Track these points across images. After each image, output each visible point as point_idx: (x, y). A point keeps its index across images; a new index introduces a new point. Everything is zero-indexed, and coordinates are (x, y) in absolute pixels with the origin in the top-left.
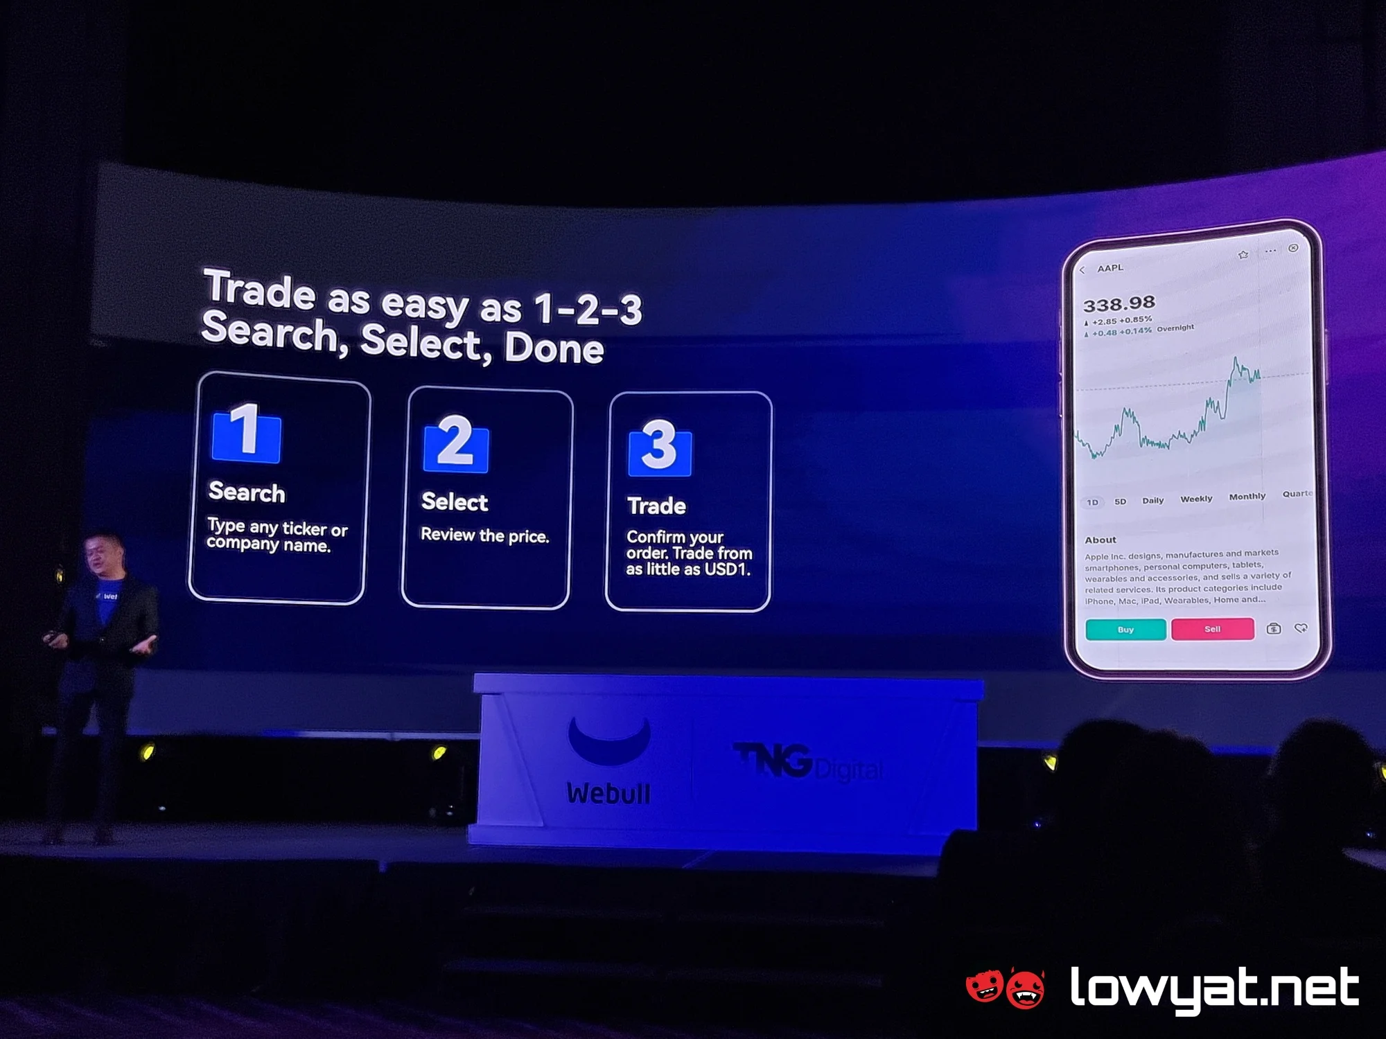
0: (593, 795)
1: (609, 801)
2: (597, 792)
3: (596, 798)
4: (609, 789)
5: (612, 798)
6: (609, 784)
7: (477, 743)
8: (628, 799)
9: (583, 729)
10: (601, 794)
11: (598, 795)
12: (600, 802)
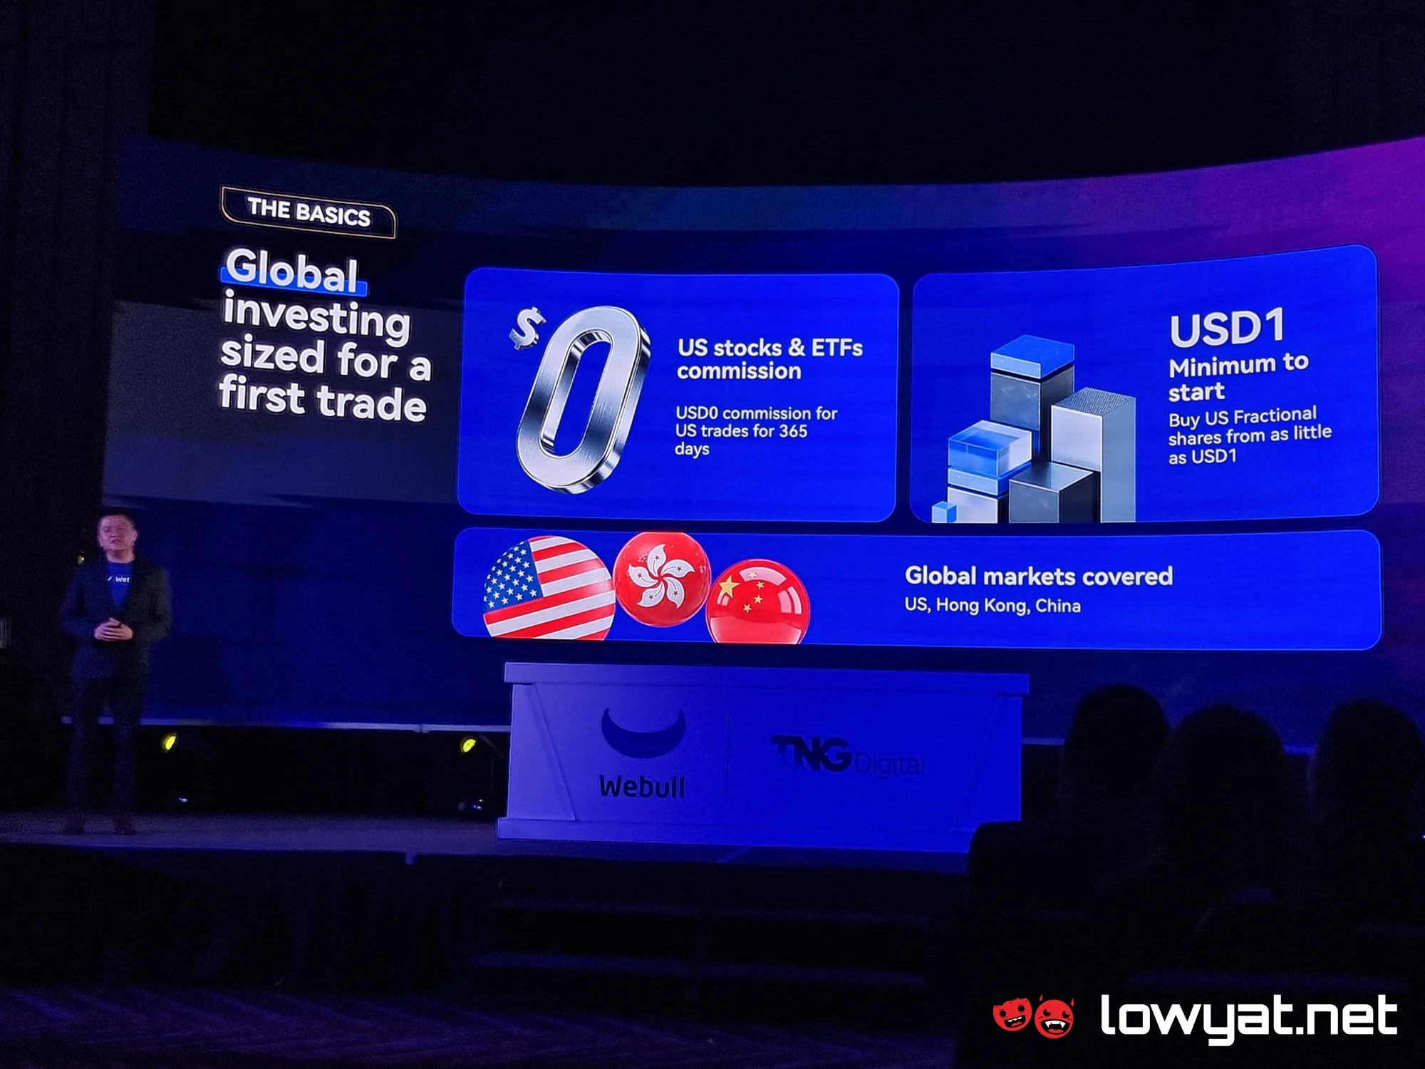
0: (626, 788)
1: (642, 794)
2: (630, 785)
3: (630, 791)
4: (643, 782)
5: (646, 791)
6: (642, 778)
7: (507, 735)
8: (662, 793)
9: (617, 720)
10: (634, 788)
11: (630, 789)
12: (634, 795)
